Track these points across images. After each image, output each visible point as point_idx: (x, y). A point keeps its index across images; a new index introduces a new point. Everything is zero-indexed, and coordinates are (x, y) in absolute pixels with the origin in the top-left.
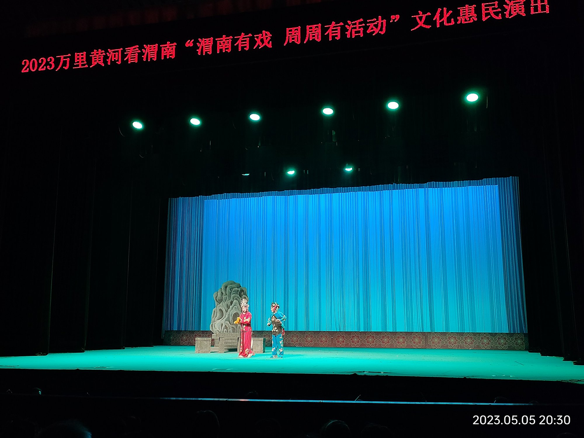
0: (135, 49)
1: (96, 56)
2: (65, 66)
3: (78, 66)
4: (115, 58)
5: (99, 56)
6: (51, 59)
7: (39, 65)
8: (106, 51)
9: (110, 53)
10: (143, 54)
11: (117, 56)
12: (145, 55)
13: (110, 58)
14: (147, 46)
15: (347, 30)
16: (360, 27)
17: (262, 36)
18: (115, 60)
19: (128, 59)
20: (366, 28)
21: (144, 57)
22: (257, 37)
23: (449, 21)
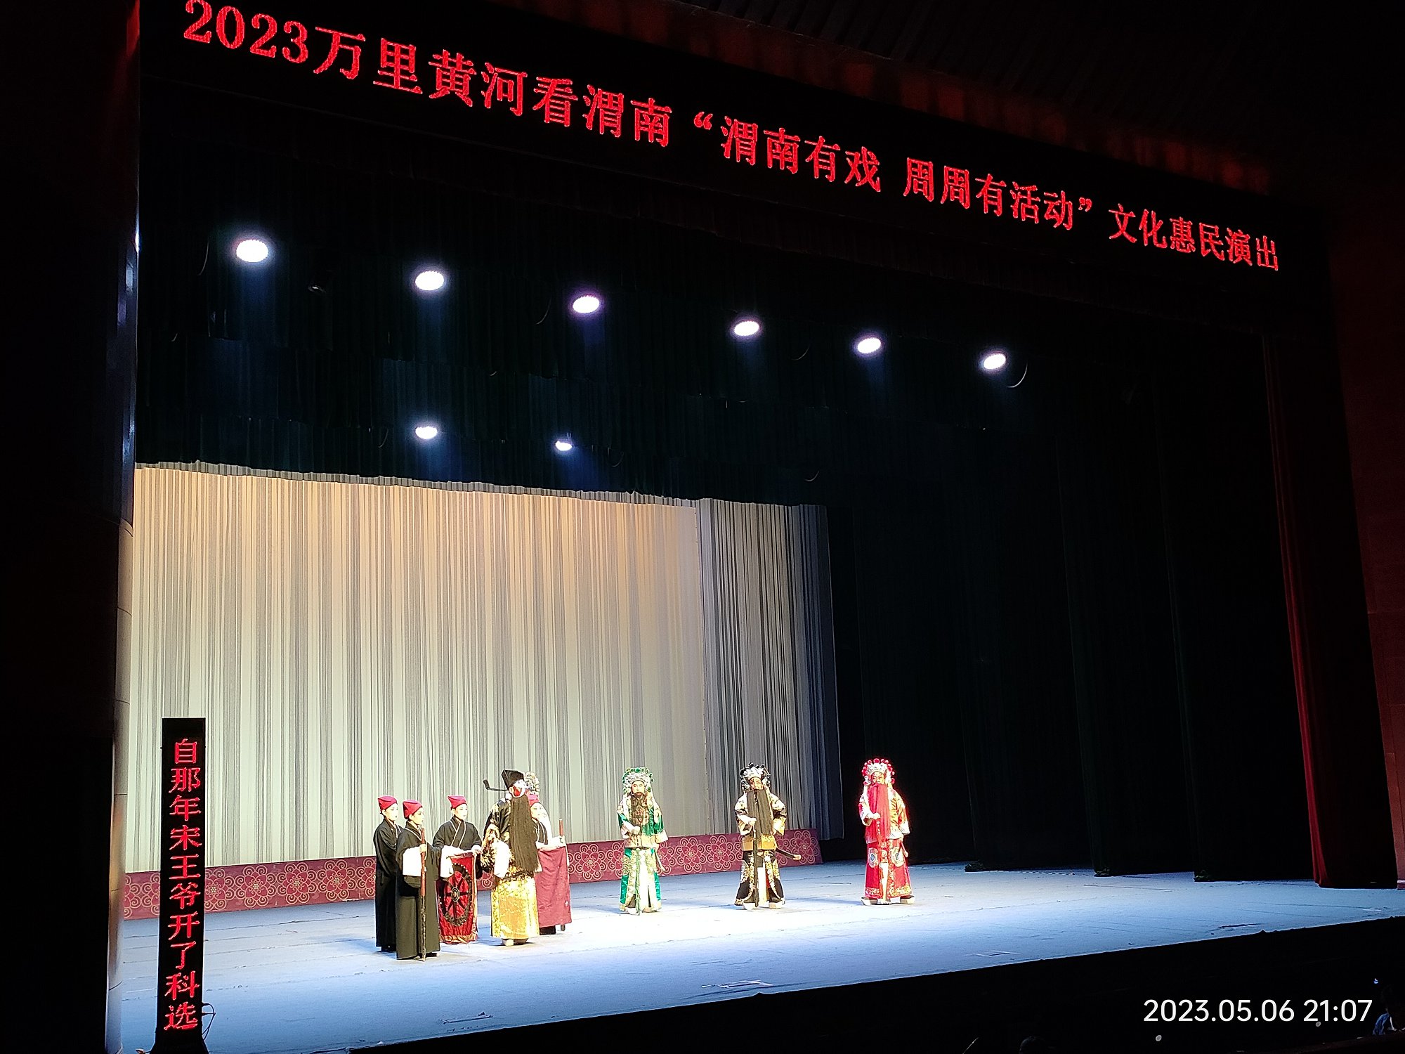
0: (563, 86)
1: (448, 71)
2: (348, 68)
3: (390, 80)
4: (507, 96)
5: (457, 72)
6: (295, 29)
7: (252, 35)
8: (479, 67)
9: (491, 76)
10: (587, 110)
11: (511, 90)
12: (592, 112)
13: (491, 88)
14: (596, 92)
15: (1013, 202)
16: (1033, 203)
17: (861, 159)
18: (505, 99)
19: (542, 111)
20: (1043, 208)
21: (588, 118)
22: (852, 158)
23: (1160, 241)
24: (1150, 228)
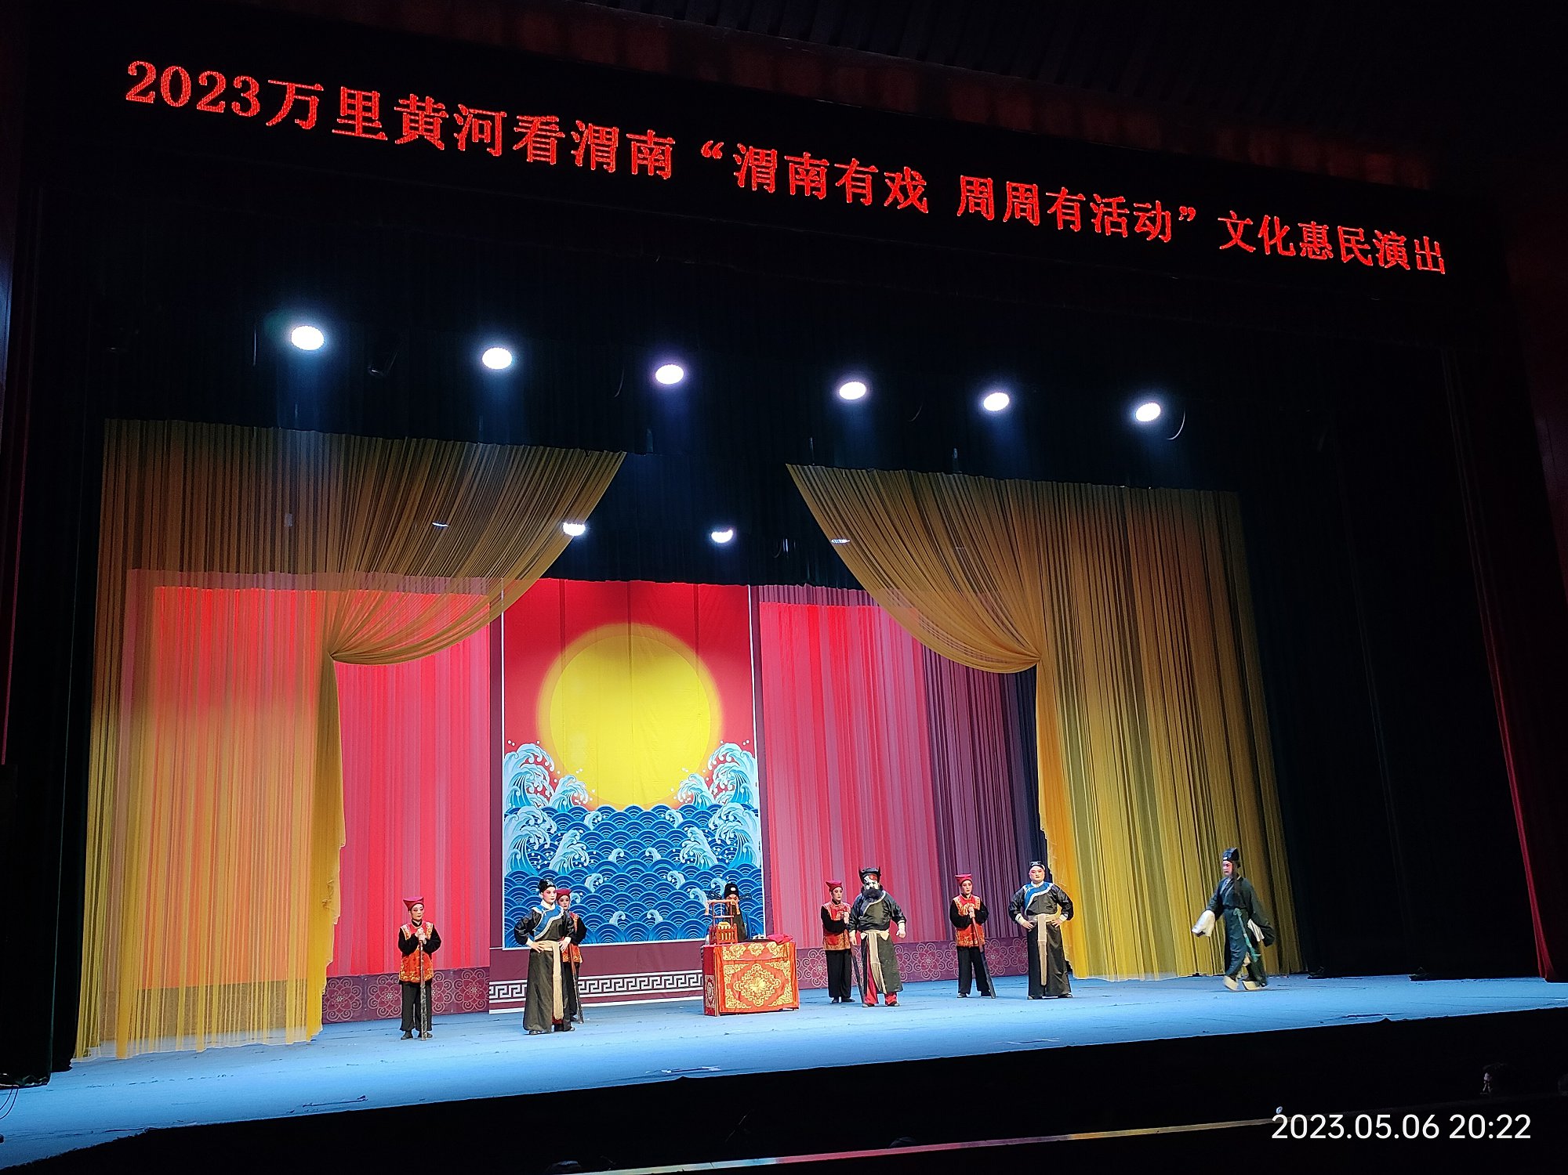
0: (547, 124)
1: (417, 115)
2: (304, 118)
3: (352, 128)
4: (483, 137)
5: (426, 116)
6: (245, 83)
7: (198, 92)
8: (452, 109)
9: (465, 118)
11: (488, 130)
12: (581, 150)
13: (465, 131)
14: (587, 127)
15: (1095, 216)
16: (1120, 215)
17: (903, 180)
18: (481, 140)
19: (524, 150)
20: (1132, 221)
21: (578, 154)
22: (892, 180)
23: (1286, 248)
24: (1272, 235)
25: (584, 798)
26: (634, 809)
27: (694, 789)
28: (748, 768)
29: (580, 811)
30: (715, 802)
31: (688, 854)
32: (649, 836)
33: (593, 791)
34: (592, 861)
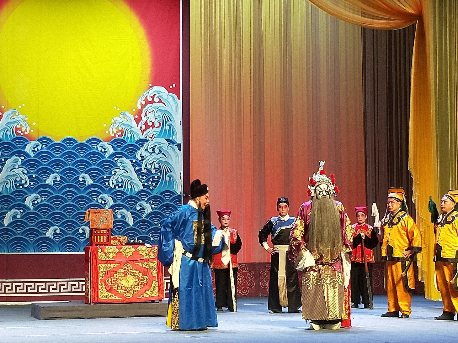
25: (27, 130)
26: (70, 140)
27: (124, 124)
28: (174, 109)
29: (22, 140)
30: (142, 137)
31: (117, 180)
32: (83, 164)
33: (34, 124)
34: (32, 183)
